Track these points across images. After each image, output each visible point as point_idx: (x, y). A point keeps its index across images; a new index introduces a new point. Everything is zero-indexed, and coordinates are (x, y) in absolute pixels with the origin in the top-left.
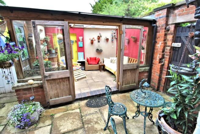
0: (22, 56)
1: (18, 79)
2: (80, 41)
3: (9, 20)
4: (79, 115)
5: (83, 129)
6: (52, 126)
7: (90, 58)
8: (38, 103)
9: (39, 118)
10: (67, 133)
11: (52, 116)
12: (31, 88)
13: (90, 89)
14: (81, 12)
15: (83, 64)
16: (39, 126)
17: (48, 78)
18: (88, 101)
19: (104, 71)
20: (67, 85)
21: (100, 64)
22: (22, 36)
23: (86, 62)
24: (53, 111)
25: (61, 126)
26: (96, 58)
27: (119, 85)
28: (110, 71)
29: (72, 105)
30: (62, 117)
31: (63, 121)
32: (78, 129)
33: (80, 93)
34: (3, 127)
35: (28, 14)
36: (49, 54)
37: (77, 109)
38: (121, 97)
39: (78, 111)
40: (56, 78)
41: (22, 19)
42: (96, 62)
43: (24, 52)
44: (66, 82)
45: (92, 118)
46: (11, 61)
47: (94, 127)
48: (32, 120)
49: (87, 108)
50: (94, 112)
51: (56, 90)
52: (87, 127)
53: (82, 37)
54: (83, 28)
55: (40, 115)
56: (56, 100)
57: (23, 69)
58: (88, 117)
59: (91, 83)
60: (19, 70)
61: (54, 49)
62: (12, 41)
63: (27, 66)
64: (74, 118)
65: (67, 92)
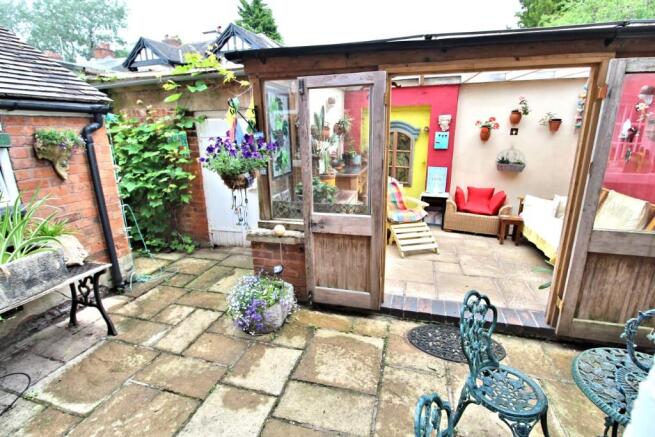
0: (275, 164)
1: (261, 218)
2: (440, 130)
3: (257, 81)
4: (378, 359)
5: (374, 398)
6: (303, 354)
7: (469, 188)
8: (290, 288)
9: (284, 323)
10: (330, 387)
11: (312, 330)
12: (278, 245)
13: (438, 291)
14: (431, 36)
15: (436, 205)
16: (277, 341)
17: (318, 230)
18: (418, 329)
19: (517, 245)
20: (362, 258)
21: (505, 217)
22: (281, 116)
23: (451, 201)
24: (319, 319)
25: (323, 363)
26: (493, 190)
27: (557, 309)
28: (539, 246)
29: (370, 321)
30: (332, 342)
31: (332, 353)
32: (359, 393)
33: (401, 294)
34: (219, 314)
35: (295, 61)
36: (344, 167)
37: (378, 337)
38: (555, 360)
39: (379, 343)
40: (336, 232)
41: (284, 75)
42: (489, 206)
43: (281, 156)
44: (359, 250)
45: (412, 382)
46: (247, 175)
47: (408, 411)
48: (268, 321)
49: (407, 347)
50: (427, 369)
51: (333, 265)
52: (387, 402)
53: (449, 117)
54: (459, 86)
55: (288, 316)
56: (328, 293)
57: (274, 197)
58: (400, 374)
59: (449, 274)
60: (264, 197)
61: (359, 153)
62: (259, 131)
63: (285, 192)
64: (360, 359)
65: (360, 280)
